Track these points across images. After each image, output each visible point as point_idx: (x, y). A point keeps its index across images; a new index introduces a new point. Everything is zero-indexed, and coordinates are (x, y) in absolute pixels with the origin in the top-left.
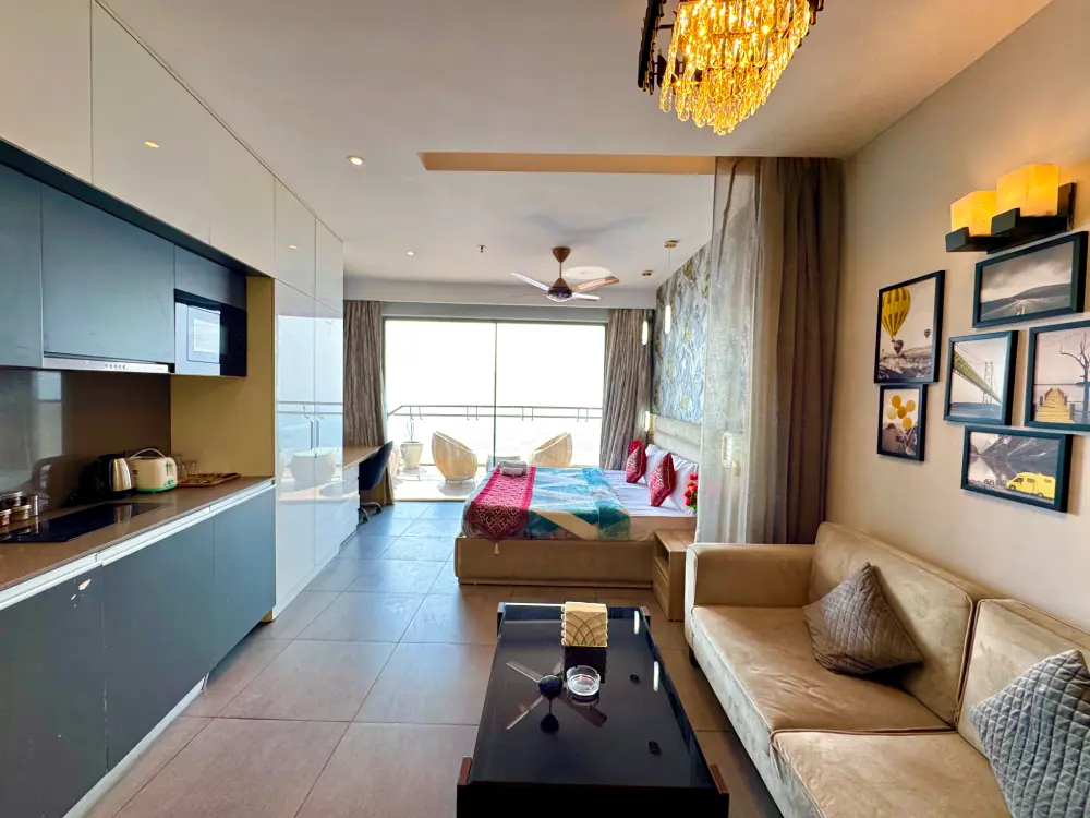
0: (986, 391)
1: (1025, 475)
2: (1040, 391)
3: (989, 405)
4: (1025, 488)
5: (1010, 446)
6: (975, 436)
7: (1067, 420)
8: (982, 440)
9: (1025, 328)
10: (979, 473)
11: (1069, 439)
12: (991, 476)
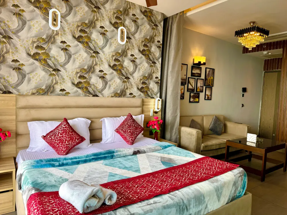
0: (192, 87)
1: (196, 99)
2: (198, 87)
3: (192, 89)
4: (196, 101)
5: (195, 95)
6: (191, 94)
7: (199, 91)
8: (192, 94)
9: (196, 78)
10: (192, 100)
11: (199, 93)
12: (193, 100)
